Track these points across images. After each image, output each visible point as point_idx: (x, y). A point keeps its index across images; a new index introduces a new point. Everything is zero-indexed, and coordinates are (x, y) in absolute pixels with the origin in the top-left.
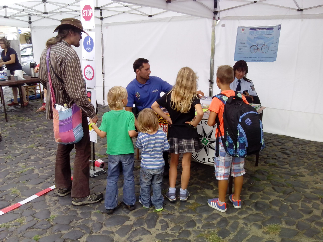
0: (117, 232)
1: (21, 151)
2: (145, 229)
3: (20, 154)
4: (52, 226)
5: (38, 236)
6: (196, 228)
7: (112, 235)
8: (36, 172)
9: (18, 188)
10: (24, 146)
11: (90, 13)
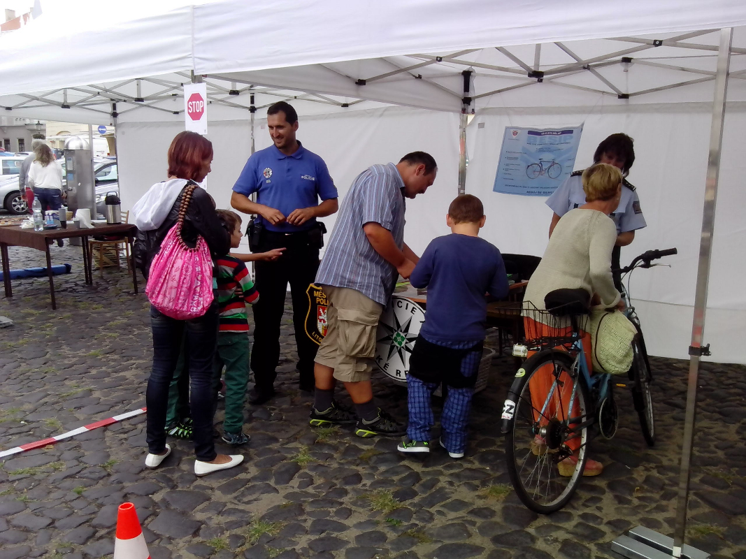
0: (219, 488)
1: (75, 360)
2: (269, 486)
3: (72, 366)
4: (109, 475)
5: (83, 488)
6: (360, 486)
7: (209, 492)
8: (96, 394)
9: (59, 419)
10: (81, 353)
11: (199, 106)
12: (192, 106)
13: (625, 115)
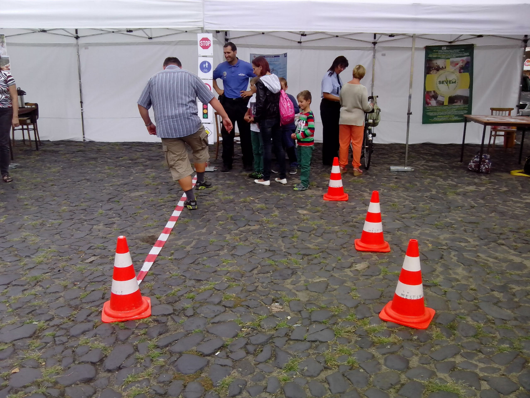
11: (207, 43)
12: (203, 43)
13: (300, 50)
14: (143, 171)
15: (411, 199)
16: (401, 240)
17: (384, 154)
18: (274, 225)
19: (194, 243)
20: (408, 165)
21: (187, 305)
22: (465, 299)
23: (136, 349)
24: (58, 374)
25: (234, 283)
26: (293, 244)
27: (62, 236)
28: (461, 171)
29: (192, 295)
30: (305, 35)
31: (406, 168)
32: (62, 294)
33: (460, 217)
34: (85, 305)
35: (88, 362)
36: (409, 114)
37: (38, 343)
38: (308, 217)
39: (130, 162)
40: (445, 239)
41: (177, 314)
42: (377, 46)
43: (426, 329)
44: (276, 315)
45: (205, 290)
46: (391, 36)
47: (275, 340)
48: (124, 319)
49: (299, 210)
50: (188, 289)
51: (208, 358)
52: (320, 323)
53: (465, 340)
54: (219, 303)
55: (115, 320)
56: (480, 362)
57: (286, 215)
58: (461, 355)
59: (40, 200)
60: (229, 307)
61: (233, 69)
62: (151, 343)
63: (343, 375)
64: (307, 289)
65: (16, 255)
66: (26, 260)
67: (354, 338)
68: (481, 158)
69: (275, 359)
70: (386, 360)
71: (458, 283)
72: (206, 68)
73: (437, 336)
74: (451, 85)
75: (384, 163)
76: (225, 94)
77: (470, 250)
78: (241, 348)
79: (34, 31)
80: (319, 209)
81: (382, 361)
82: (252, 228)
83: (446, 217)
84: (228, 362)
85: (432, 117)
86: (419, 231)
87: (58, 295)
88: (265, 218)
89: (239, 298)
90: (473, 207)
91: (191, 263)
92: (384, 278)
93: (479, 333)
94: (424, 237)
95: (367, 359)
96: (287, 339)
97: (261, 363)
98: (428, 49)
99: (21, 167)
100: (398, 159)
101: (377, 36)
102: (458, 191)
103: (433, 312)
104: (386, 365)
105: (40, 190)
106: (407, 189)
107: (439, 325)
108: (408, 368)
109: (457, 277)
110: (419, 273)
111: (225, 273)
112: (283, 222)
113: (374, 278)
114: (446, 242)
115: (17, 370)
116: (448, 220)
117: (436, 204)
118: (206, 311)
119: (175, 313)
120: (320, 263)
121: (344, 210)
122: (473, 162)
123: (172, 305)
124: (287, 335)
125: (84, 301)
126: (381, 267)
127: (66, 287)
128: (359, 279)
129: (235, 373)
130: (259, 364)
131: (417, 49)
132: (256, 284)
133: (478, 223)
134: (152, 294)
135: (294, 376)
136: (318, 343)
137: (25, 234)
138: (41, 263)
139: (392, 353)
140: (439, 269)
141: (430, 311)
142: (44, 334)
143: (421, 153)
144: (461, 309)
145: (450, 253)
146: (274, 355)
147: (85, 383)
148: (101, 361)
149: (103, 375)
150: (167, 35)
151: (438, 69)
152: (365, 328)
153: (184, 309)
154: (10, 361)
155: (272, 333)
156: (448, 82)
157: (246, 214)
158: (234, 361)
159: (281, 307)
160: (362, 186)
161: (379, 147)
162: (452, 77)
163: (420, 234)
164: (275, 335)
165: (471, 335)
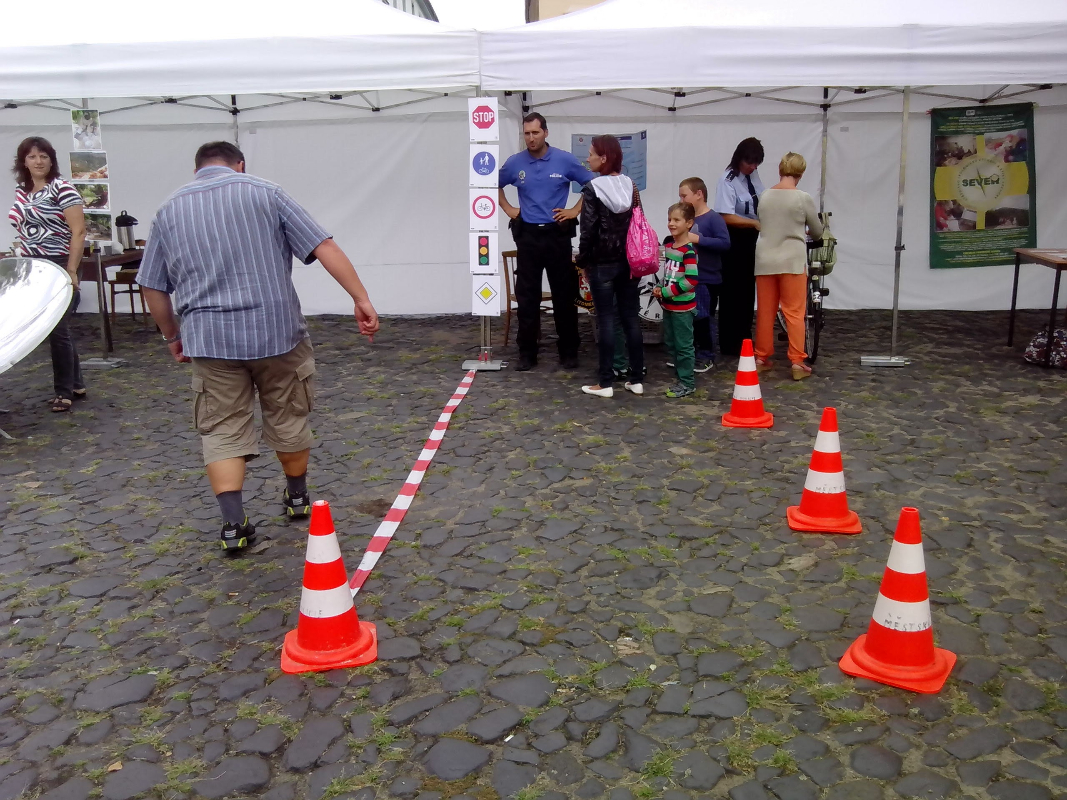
11: (488, 117)
12: (479, 116)
13: (673, 124)
14: (361, 371)
15: (905, 422)
16: (884, 509)
17: (848, 331)
18: (622, 478)
19: (461, 514)
20: (898, 354)
21: (448, 638)
22: (1019, 631)
23: (349, 728)
24: (196, 774)
25: (542, 596)
26: (661, 516)
27: (205, 500)
28: (1010, 364)
29: (457, 618)
30: (684, 95)
31: (894, 360)
32: (205, 615)
33: (1007, 460)
34: (247, 637)
35: (253, 753)
36: (899, 248)
37: (158, 712)
38: (692, 461)
39: (337, 352)
40: (977, 506)
41: (428, 657)
42: (830, 111)
43: (937, 693)
44: (628, 662)
45: (483, 609)
46: (860, 91)
47: (626, 713)
48: (324, 667)
49: (671, 447)
50: (449, 607)
51: (491, 747)
52: (717, 678)
53: (1021, 717)
54: (512, 636)
55: (307, 667)
56: (1053, 764)
57: (645, 456)
58: (1012, 748)
59: (164, 429)
60: (533, 645)
61: (539, 165)
62: (377, 716)
63: (765, 786)
64: (690, 609)
65: (116, 539)
66: (137, 547)
67: (788, 711)
68: (1051, 338)
69: (627, 751)
70: (853, 756)
71: (1004, 597)
72: (487, 167)
73: (961, 708)
74: (989, 188)
75: (848, 350)
76: (523, 216)
77: (1029, 529)
78: (556, 729)
79: (153, 102)
80: (713, 444)
81: (845, 759)
82: (578, 483)
83: (978, 460)
84: (530, 756)
85: (952, 254)
86: (921, 490)
87: (197, 616)
88: (603, 464)
89: (551, 625)
90: (1034, 439)
91: (456, 555)
92: (850, 588)
93: (1052, 704)
94: (931, 502)
95: (815, 754)
96: (649, 710)
97: (597, 759)
98: (938, 116)
99: (127, 365)
100: (875, 340)
101: (831, 93)
102: (1003, 406)
103: (952, 658)
104: (853, 768)
105: (164, 410)
106: (896, 403)
107: (966, 685)
108: (900, 774)
109: (1002, 585)
110: (921, 576)
111: (524, 574)
112: (639, 471)
113: (827, 587)
114: (980, 511)
115: (117, 766)
116: (982, 465)
117: (958, 433)
118: (485, 651)
119: (425, 655)
120: (715, 556)
121: (765, 447)
122: (1034, 346)
123: (418, 640)
124: (648, 702)
125: (245, 630)
126: (843, 565)
127: (211, 601)
128: (796, 589)
129: (545, 780)
130: (592, 761)
131: (914, 116)
132: (586, 598)
133: (1046, 473)
134: (380, 615)
135: (664, 788)
136: (712, 720)
137: (133, 496)
138: (163, 554)
139: (868, 743)
140: (965, 568)
141: (945, 656)
142: (169, 696)
143: (926, 329)
144: (1009, 653)
145: (987, 535)
146: (623, 745)
147: (248, 793)
148: (280, 750)
149: (283, 777)
150: (408, 103)
151: (960, 155)
152: (810, 690)
153: (442, 648)
154: (104, 748)
155: (618, 698)
156: (983, 182)
157: (566, 455)
158: (542, 754)
159: (636, 645)
160: (801, 397)
161: (837, 317)
162: (991, 172)
163: (924, 495)
164: (626, 703)
165: (1032, 706)
